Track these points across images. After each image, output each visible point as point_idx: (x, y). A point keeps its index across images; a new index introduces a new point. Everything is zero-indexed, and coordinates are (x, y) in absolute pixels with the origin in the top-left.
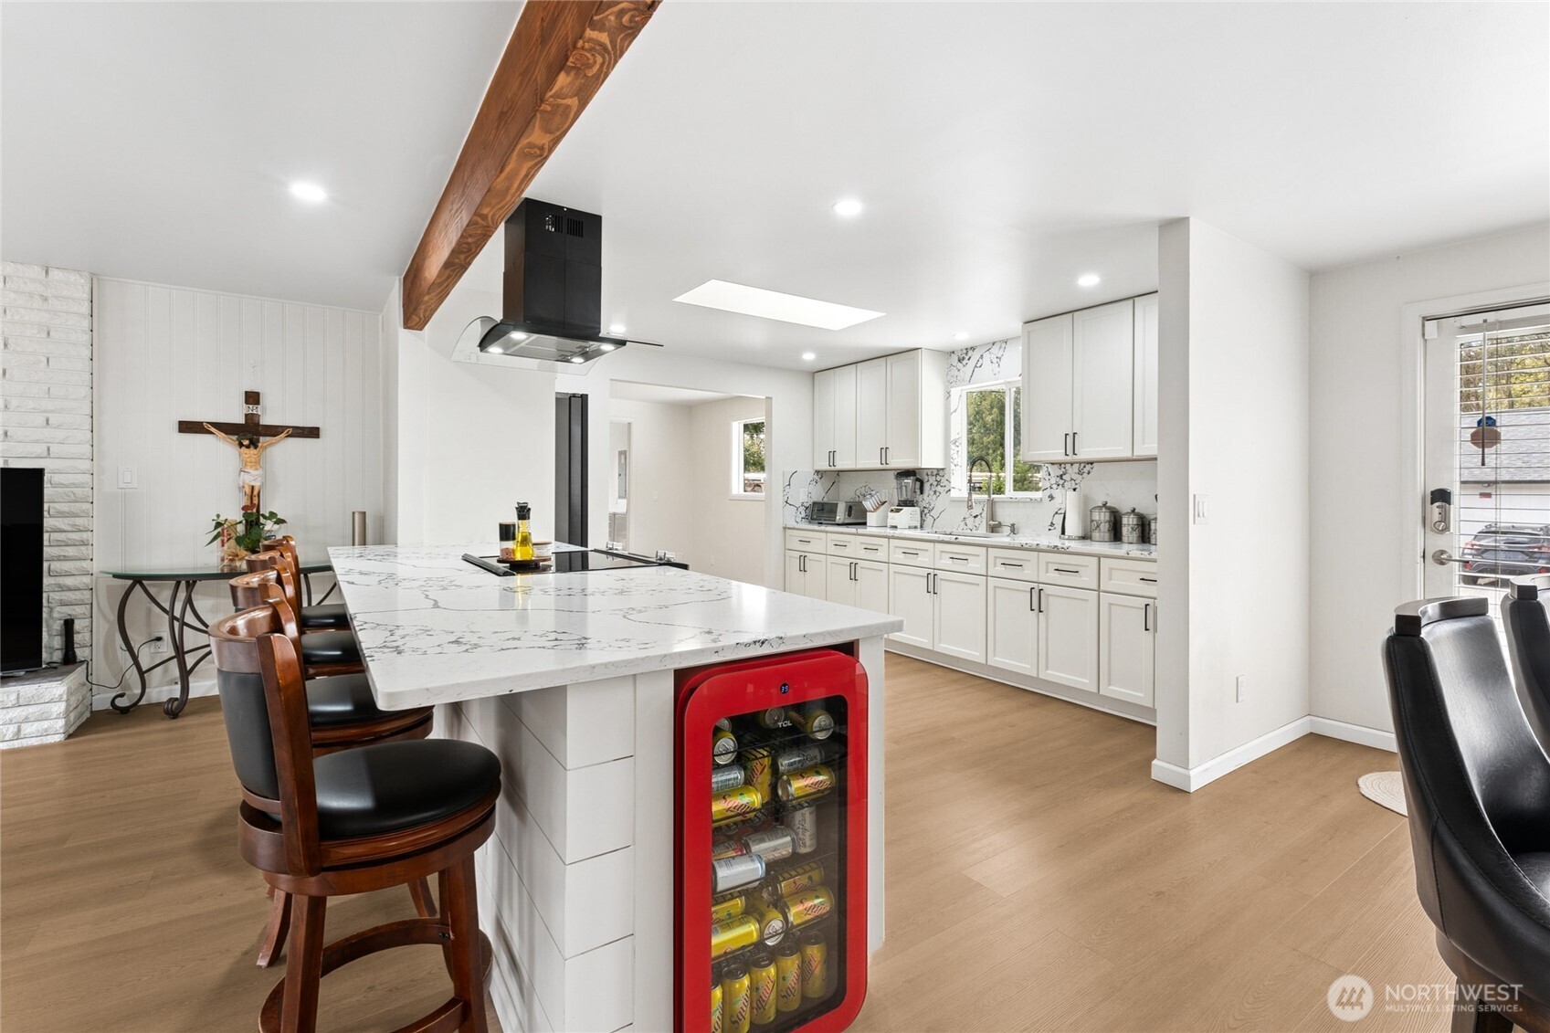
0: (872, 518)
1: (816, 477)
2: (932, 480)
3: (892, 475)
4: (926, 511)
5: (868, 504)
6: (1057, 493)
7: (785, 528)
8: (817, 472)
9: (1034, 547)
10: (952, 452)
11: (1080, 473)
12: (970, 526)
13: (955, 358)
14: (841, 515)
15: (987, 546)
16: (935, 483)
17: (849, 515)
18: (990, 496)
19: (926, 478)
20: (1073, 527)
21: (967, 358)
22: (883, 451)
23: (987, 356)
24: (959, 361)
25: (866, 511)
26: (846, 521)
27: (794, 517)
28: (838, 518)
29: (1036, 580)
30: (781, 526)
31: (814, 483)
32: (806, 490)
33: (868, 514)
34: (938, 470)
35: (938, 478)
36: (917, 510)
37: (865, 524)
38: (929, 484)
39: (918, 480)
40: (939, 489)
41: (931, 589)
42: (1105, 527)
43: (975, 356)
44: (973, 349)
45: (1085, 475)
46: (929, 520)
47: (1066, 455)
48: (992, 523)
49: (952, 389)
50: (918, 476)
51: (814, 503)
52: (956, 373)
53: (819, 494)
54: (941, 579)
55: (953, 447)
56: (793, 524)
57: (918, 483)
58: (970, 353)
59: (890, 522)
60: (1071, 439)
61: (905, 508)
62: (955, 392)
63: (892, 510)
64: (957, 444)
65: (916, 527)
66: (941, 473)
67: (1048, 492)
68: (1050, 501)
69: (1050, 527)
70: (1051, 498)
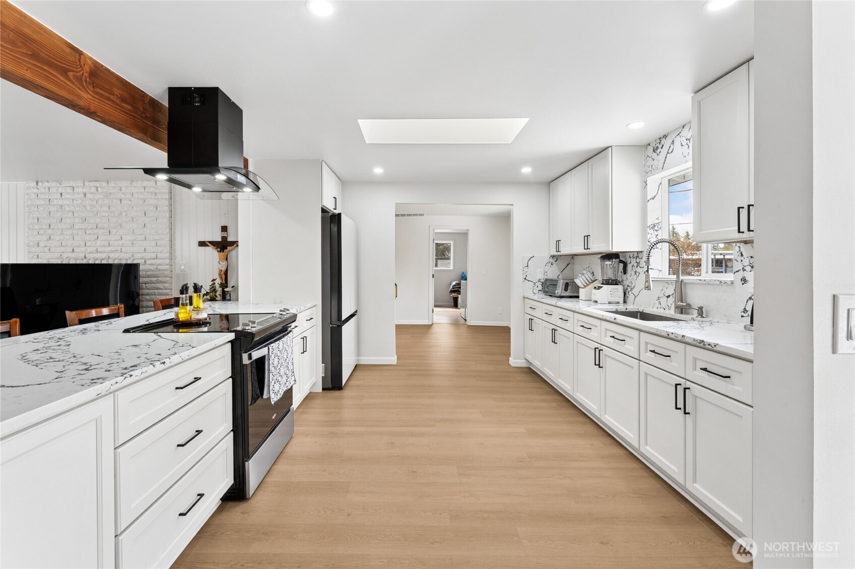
0: (582, 293)
1: (551, 260)
2: (633, 261)
3: (597, 260)
4: (629, 289)
5: (578, 282)
7: (524, 298)
8: (553, 257)
9: (680, 338)
10: (649, 236)
12: (663, 305)
13: (650, 149)
14: (559, 291)
15: (640, 331)
16: (636, 265)
17: (566, 289)
18: (678, 277)
19: (629, 260)
21: (660, 146)
22: (586, 239)
23: (677, 141)
24: (654, 151)
25: (578, 287)
26: (563, 294)
27: (532, 291)
28: (556, 292)
29: (681, 376)
30: (522, 296)
31: (550, 265)
32: (542, 270)
33: (580, 289)
34: (638, 252)
35: (638, 260)
36: (620, 288)
37: (578, 297)
38: (631, 265)
39: (621, 261)
40: (639, 270)
43: (667, 143)
44: (665, 136)
46: (631, 297)
47: (739, 232)
48: (680, 303)
49: (648, 178)
50: (621, 259)
51: (546, 280)
52: (652, 163)
53: (553, 272)
54: (605, 355)
55: (651, 231)
56: (531, 296)
57: (621, 265)
58: (663, 141)
59: (594, 298)
61: (605, 286)
62: (653, 180)
63: (595, 288)
64: (656, 228)
65: (618, 303)
66: (640, 255)
67: (741, 274)
68: (743, 284)
69: (743, 314)
70: (744, 281)
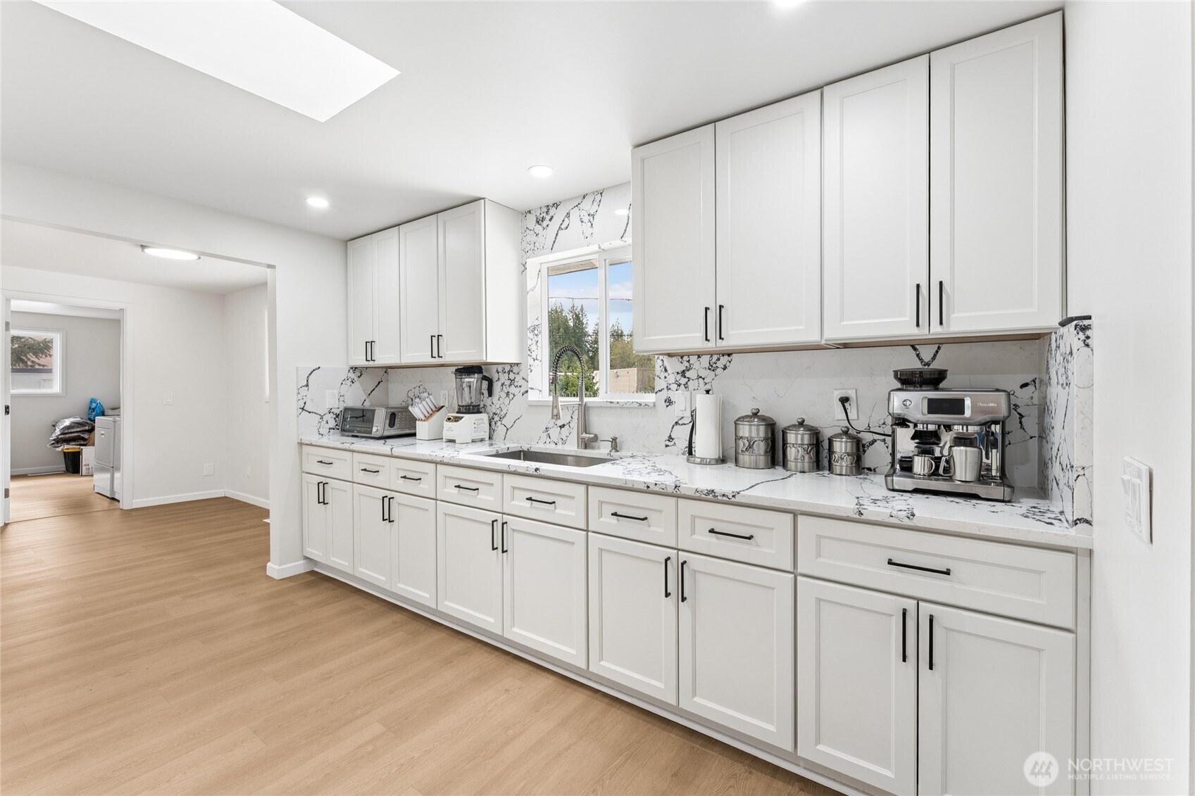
0: (422, 428)
1: (352, 375)
2: (504, 378)
3: (449, 375)
4: (496, 418)
5: (416, 411)
6: (679, 396)
7: (301, 444)
8: (354, 369)
9: (670, 490)
10: (529, 342)
11: (712, 368)
12: (554, 437)
13: (531, 221)
14: (379, 426)
15: (587, 484)
16: (508, 383)
17: (392, 424)
18: (581, 399)
19: (495, 377)
20: (706, 444)
21: (548, 218)
22: (435, 340)
23: (575, 214)
24: (538, 222)
25: (416, 419)
26: (387, 433)
27: (317, 431)
28: (374, 429)
29: (674, 546)
30: (296, 441)
31: (349, 383)
32: (336, 392)
33: (417, 422)
34: (511, 365)
35: (512, 376)
36: (484, 417)
37: (414, 435)
38: (499, 384)
39: (485, 378)
40: (512, 389)
41: (498, 543)
42: (760, 447)
43: (559, 215)
44: (556, 205)
45: (719, 371)
46: (500, 430)
47: (706, 339)
48: (584, 435)
49: (528, 260)
50: (484, 374)
51: (346, 409)
52: (534, 238)
53: (355, 397)
54: (514, 530)
55: (530, 335)
56: (315, 439)
57: (485, 384)
58: (552, 211)
59: (447, 435)
60: (715, 317)
61: (466, 416)
62: (533, 263)
63: (449, 419)
64: (536, 332)
65: (482, 440)
66: (515, 369)
67: (664, 394)
68: (667, 406)
69: (668, 443)
70: (669, 402)
